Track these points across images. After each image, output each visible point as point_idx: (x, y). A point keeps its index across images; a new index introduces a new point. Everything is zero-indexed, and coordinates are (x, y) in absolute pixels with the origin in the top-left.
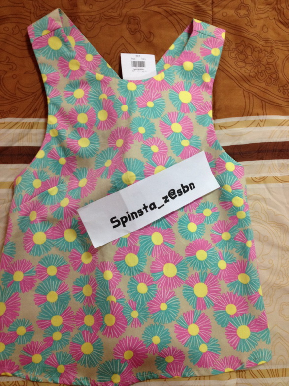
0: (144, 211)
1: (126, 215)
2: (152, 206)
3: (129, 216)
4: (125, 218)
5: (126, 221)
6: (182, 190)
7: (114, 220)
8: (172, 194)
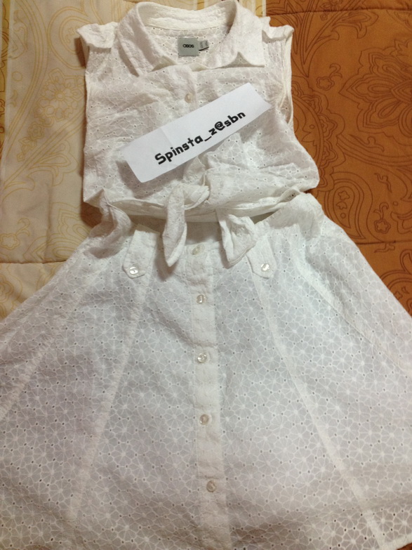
0: (190, 145)
1: (171, 151)
2: (198, 140)
3: (174, 151)
4: (170, 153)
5: (172, 156)
6: (230, 121)
7: (159, 157)
8: (219, 126)
